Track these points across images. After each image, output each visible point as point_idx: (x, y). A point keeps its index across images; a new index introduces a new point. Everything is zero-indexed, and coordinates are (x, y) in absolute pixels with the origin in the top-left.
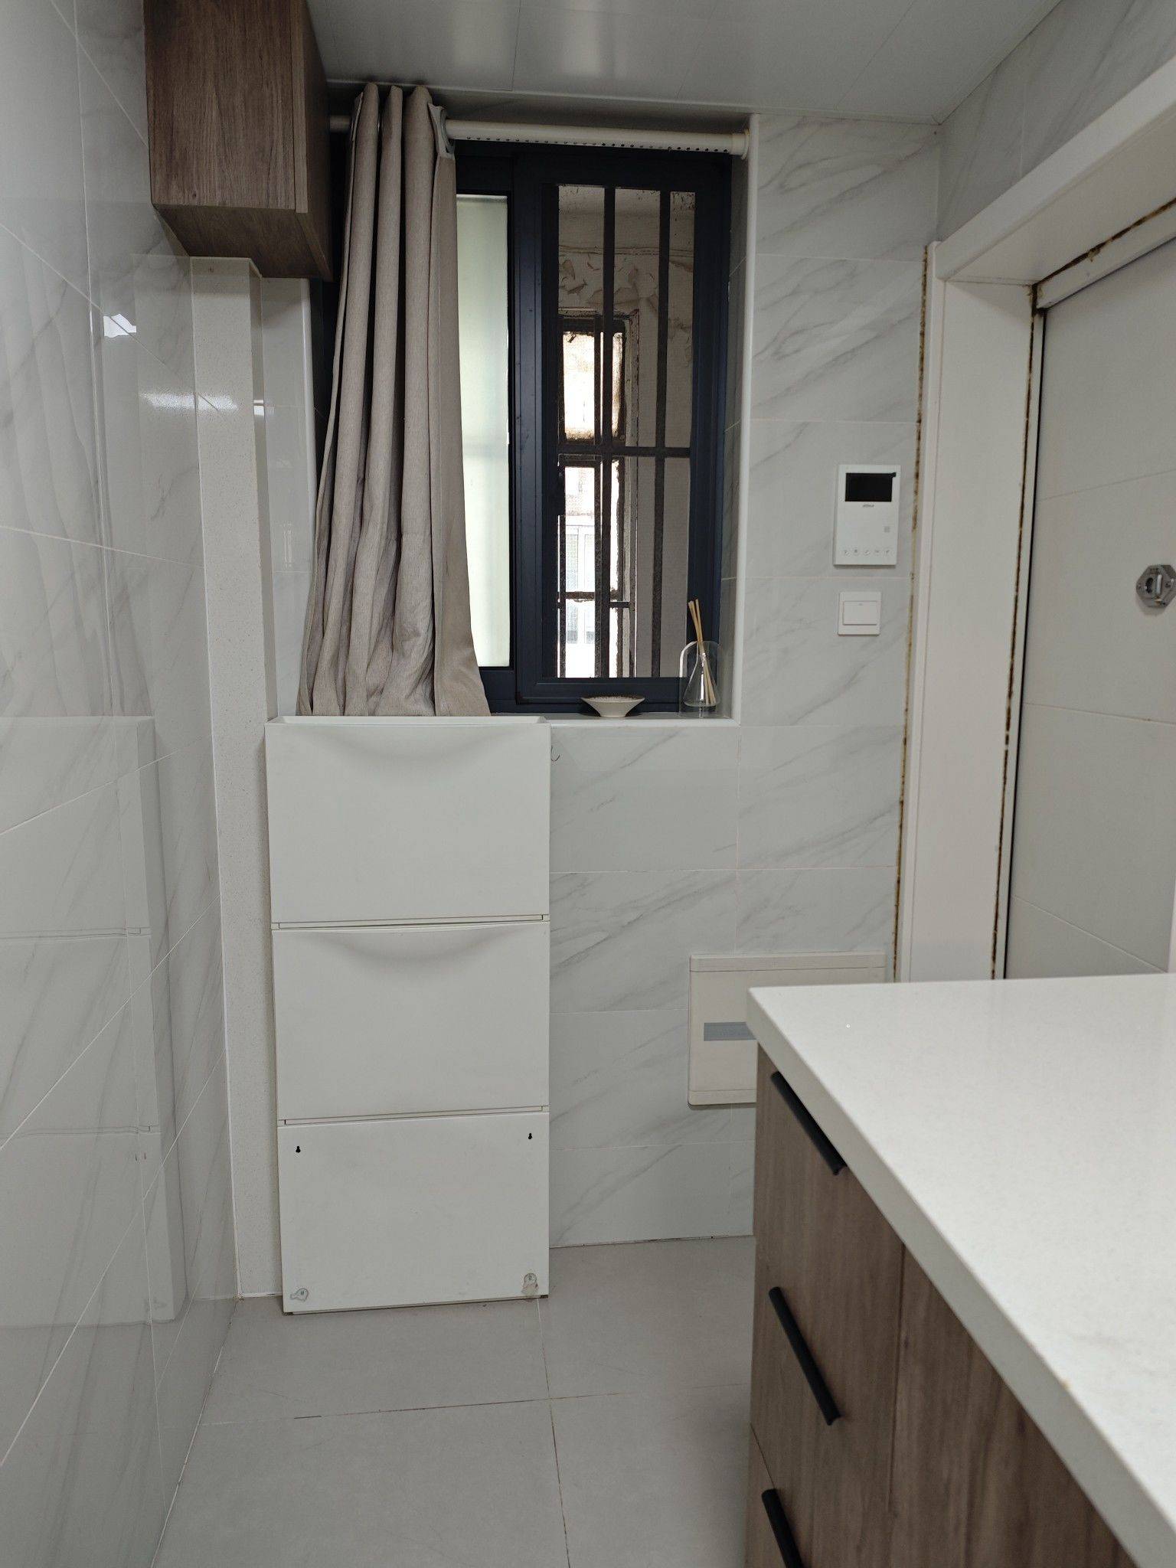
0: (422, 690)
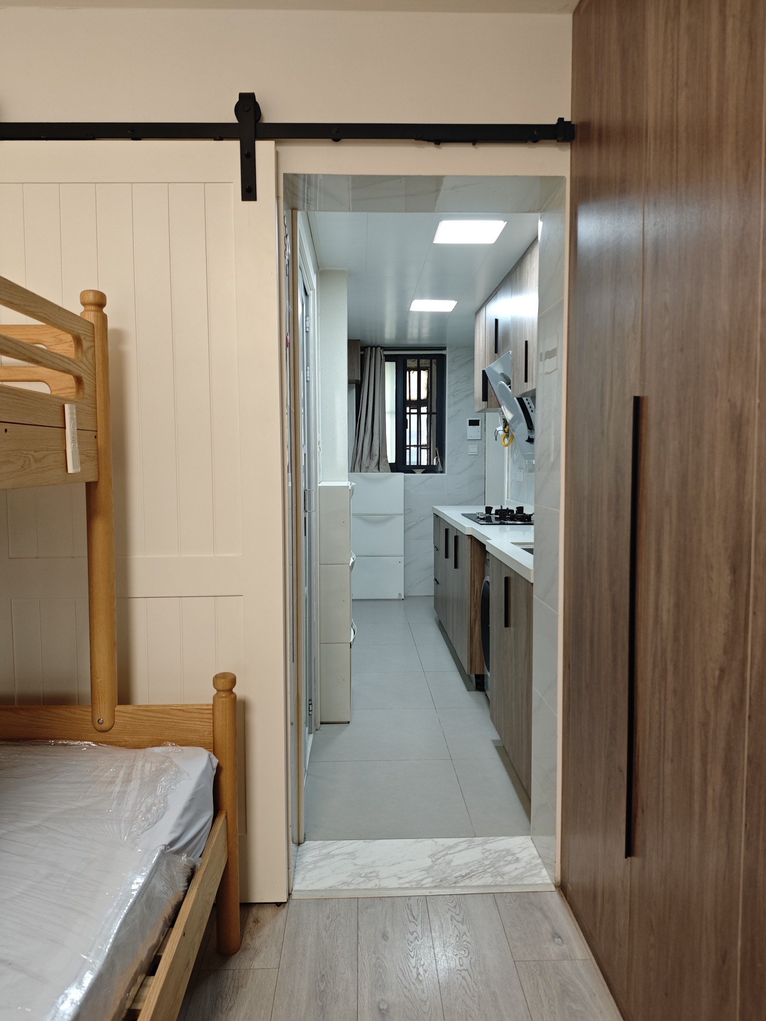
0: (377, 467)
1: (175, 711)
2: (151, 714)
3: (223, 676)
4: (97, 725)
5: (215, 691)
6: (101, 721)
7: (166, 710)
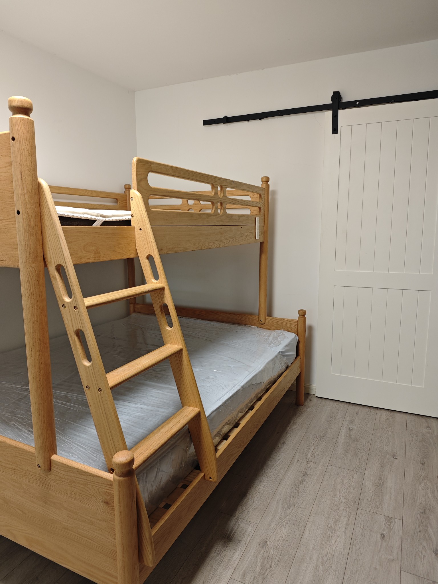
1: (285, 321)
2: (277, 320)
3: (302, 310)
4: (260, 322)
5: (299, 315)
6: (261, 321)
7: (281, 320)
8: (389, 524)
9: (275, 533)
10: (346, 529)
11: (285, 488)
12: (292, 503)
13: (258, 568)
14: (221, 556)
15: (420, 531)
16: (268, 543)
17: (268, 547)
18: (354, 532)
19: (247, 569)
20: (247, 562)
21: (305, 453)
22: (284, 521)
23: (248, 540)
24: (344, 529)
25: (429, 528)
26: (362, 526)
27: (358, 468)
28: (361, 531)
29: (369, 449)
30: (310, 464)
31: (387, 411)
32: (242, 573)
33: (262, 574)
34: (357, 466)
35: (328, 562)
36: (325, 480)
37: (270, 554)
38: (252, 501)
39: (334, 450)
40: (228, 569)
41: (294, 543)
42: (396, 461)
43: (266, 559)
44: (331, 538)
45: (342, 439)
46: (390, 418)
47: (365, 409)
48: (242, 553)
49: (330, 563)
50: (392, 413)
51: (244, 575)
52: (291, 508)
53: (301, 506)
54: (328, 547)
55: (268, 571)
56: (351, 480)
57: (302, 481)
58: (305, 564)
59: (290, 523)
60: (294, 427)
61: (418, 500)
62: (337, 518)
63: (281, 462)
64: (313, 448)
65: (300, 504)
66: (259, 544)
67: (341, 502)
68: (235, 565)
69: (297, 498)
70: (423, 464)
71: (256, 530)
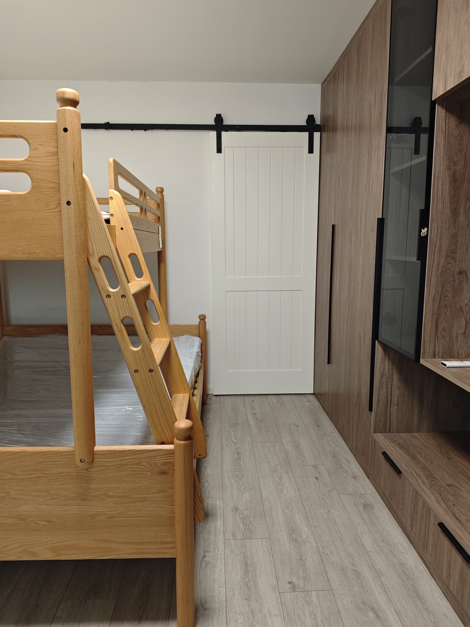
1: (187, 326)
2: (179, 327)
3: (202, 315)
5: (199, 320)
7: (183, 326)
8: (317, 469)
9: (240, 499)
10: (290, 481)
11: (228, 467)
12: (240, 475)
13: (241, 526)
14: (207, 528)
15: (338, 468)
16: (239, 507)
17: (240, 510)
18: (296, 482)
19: (234, 530)
20: (231, 525)
21: (229, 438)
22: (241, 489)
23: (222, 511)
24: (288, 482)
25: (343, 465)
26: (299, 476)
27: (275, 439)
28: (301, 479)
29: (275, 424)
30: (238, 446)
31: (275, 395)
32: (231, 533)
33: (247, 529)
34: (274, 438)
35: (289, 505)
36: (256, 453)
37: (245, 514)
38: (207, 483)
39: (250, 431)
40: (218, 535)
41: (258, 502)
42: (299, 428)
43: (244, 518)
44: (283, 490)
45: (252, 422)
46: (279, 400)
47: (258, 397)
48: (222, 521)
49: (291, 505)
50: (279, 396)
51: (234, 534)
52: (242, 480)
53: (249, 476)
54: (284, 496)
55: (250, 526)
56: (275, 448)
57: (239, 459)
58: (274, 512)
59: (247, 489)
60: (209, 422)
61: (327, 450)
62: (279, 476)
63: (214, 449)
64: (233, 433)
65: (247, 475)
66: (232, 511)
67: (276, 465)
68: (222, 530)
69: (242, 471)
70: (318, 426)
71: (224, 502)
